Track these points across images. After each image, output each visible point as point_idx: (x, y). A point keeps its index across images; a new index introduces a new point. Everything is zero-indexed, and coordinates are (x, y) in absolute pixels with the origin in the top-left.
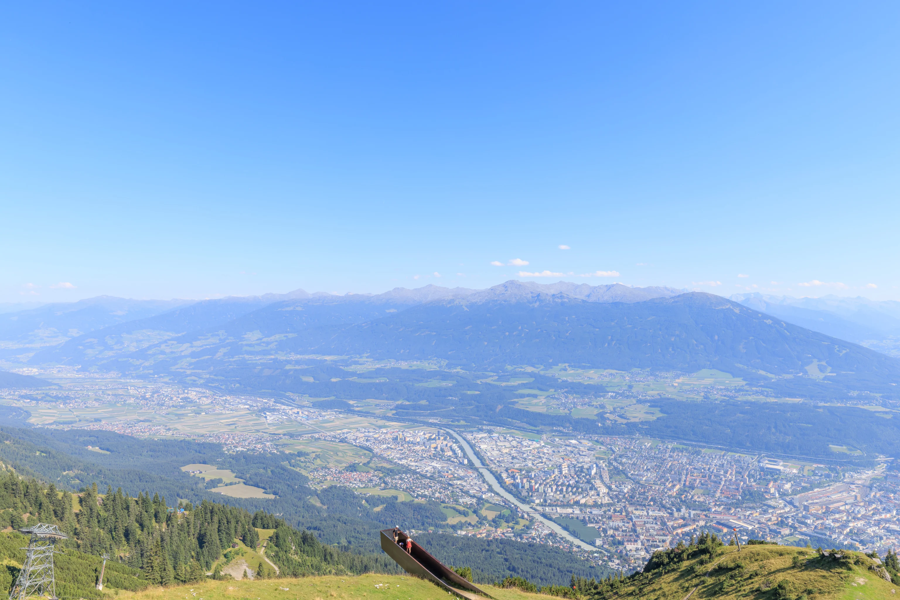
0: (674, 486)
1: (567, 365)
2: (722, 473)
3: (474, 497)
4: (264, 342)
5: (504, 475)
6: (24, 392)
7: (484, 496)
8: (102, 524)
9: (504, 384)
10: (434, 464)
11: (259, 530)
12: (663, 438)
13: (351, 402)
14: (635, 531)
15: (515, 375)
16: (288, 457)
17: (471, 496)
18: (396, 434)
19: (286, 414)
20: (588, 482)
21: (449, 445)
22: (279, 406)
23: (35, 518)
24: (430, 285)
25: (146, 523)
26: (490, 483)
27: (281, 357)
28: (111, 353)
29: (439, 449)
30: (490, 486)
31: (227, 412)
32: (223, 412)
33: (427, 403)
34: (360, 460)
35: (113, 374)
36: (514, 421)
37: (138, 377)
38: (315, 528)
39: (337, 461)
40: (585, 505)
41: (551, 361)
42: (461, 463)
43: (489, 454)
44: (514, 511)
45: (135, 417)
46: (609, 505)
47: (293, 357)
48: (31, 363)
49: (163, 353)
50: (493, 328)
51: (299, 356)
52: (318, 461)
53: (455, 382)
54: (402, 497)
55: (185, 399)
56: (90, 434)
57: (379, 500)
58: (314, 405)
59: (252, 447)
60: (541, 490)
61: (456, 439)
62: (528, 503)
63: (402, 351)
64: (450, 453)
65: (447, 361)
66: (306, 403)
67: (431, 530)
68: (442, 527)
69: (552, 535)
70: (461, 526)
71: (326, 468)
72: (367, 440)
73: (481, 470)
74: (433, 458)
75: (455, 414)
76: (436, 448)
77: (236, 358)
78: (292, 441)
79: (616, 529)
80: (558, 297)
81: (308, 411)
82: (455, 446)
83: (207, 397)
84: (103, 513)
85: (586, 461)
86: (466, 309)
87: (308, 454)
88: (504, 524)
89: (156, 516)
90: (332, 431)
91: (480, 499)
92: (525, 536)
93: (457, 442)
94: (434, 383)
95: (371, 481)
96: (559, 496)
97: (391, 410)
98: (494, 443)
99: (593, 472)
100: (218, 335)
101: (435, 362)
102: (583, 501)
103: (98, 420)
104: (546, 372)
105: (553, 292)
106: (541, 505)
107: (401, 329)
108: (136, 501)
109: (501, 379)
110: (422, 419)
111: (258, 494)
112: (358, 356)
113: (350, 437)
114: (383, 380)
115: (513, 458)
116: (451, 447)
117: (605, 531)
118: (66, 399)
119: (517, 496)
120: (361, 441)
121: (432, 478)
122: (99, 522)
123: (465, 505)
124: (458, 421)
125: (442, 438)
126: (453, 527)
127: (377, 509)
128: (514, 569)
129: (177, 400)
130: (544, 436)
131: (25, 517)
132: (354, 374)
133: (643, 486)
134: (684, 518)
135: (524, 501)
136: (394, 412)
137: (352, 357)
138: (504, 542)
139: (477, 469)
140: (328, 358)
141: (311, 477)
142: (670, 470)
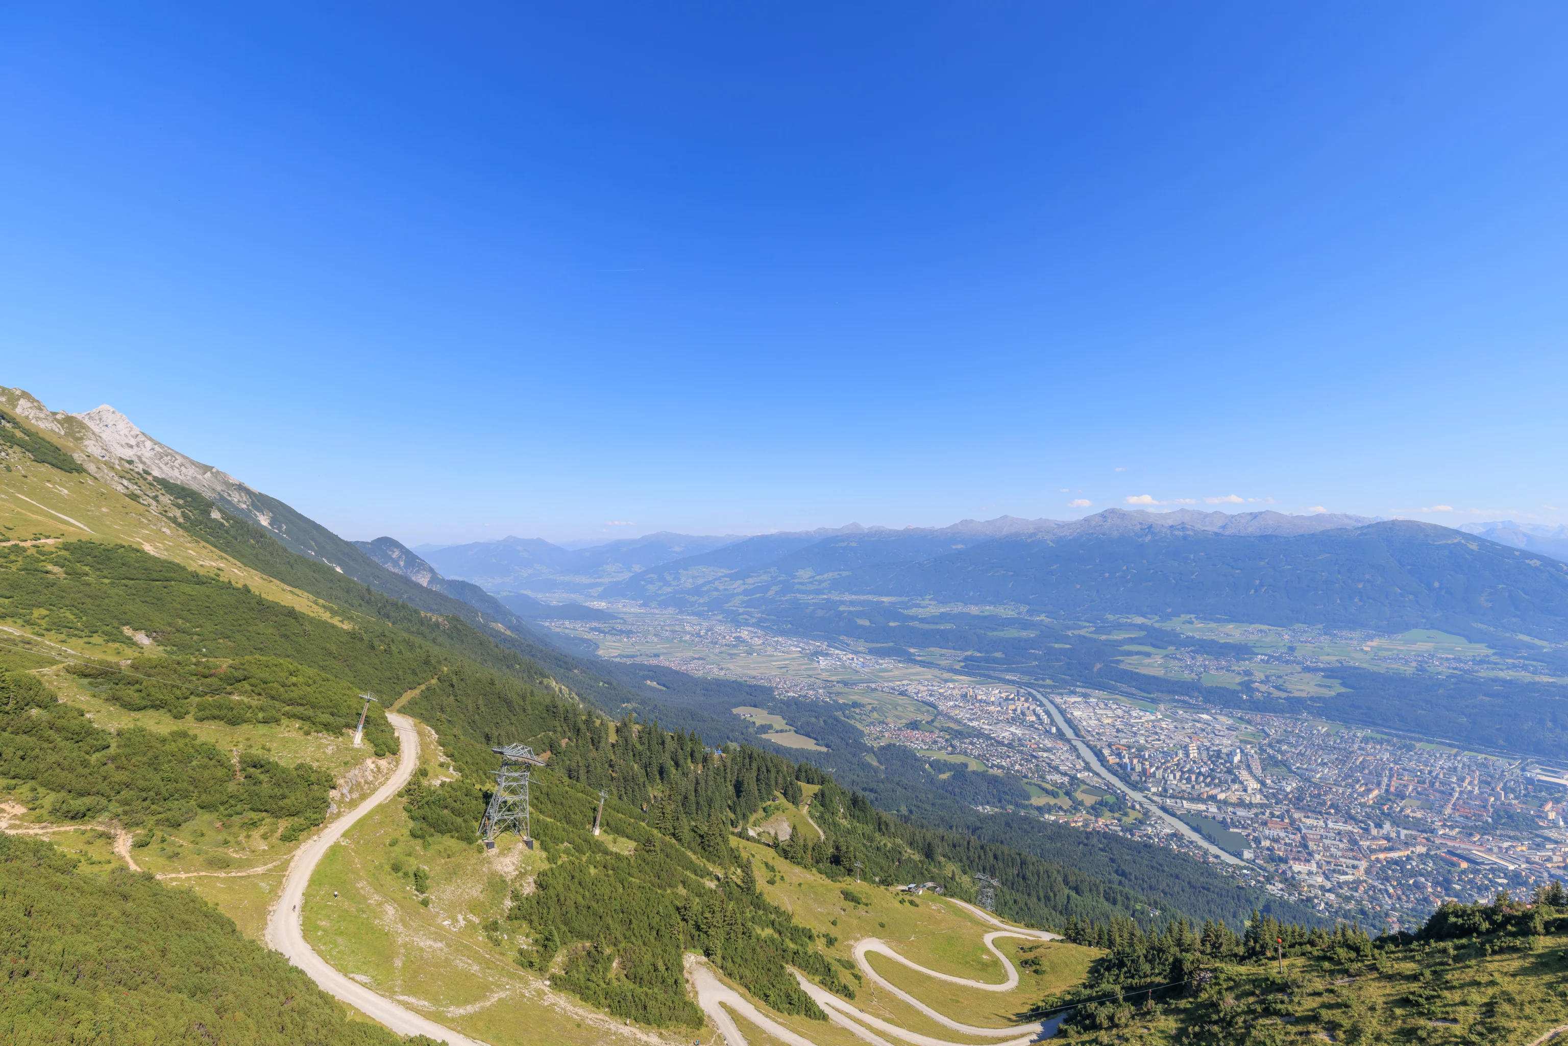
0: (1369, 791)
1: (1193, 616)
2: (1454, 779)
3: (1065, 774)
4: (816, 581)
5: (1106, 752)
6: (594, 624)
7: (1079, 775)
8: (637, 758)
9: (1103, 637)
10: (1013, 729)
11: (802, 784)
12: (1347, 722)
13: (912, 650)
14: (1306, 847)
15: (1119, 627)
16: (842, 707)
17: (1062, 774)
18: (965, 690)
19: (840, 660)
20: (1229, 772)
21: (1032, 707)
22: (832, 650)
23: (572, 744)
24: (1006, 516)
25: (681, 762)
26: (1087, 760)
27: (835, 597)
28: (669, 589)
29: (1019, 711)
30: (1087, 763)
31: (779, 654)
32: (775, 654)
33: (1003, 656)
34: (923, 717)
35: (671, 610)
36: (1119, 684)
37: (694, 614)
38: (871, 790)
39: (896, 716)
40: (1225, 802)
41: (1169, 610)
42: (1048, 732)
43: (1085, 723)
44: (1121, 800)
45: (690, 654)
46: (1262, 806)
47: (847, 597)
48: (600, 597)
49: (716, 590)
50: (1088, 567)
51: (853, 597)
52: (875, 715)
53: (1038, 633)
54: (974, 766)
55: (737, 638)
56: (650, 668)
57: (947, 766)
58: (871, 652)
59: (803, 693)
60: (1159, 774)
61: (1041, 702)
62: (1141, 790)
63: (971, 594)
64: (1033, 718)
65: (1028, 607)
66: (861, 649)
67: (1010, 808)
68: (1025, 807)
69: (1176, 836)
70: (1049, 809)
71: (883, 723)
72: (931, 695)
73: (1074, 742)
74: (1012, 721)
75: (1038, 671)
76: (1015, 710)
77: (788, 597)
78: (846, 690)
79: (1276, 840)
80: (1179, 530)
81: (864, 658)
82: (1039, 710)
83: (758, 637)
84: (638, 745)
85: (1225, 743)
86: (1051, 544)
87: (863, 706)
88: (1108, 814)
89: (692, 755)
90: (890, 681)
91: (1073, 778)
92: (1137, 833)
93: (1041, 705)
94: (1012, 633)
95: (935, 742)
96: (1185, 786)
97: (959, 661)
98: (1091, 710)
99: (1237, 759)
100: (770, 573)
101: (1012, 607)
102: (1222, 796)
103: (657, 655)
104: (1163, 624)
105: (1170, 522)
106: (1160, 795)
107: (970, 569)
108: (672, 737)
109: (1099, 630)
110: (997, 674)
111: (810, 745)
112: (919, 598)
113: (911, 689)
114: (948, 626)
115: (1118, 731)
116: (1034, 711)
117: (1257, 840)
118: (629, 633)
119: (1125, 779)
120: (924, 695)
121: (1010, 746)
122: (634, 755)
123: (1054, 784)
124: (1043, 679)
125: (1023, 699)
126: (1039, 809)
127: (944, 776)
128: (1123, 874)
129: (730, 639)
130: (1162, 707)
131: (564, 742)
132: (914, 618)
133: (1316, 786)
134: (1388, 839)
135: (1134, 786)
136: (963, 664)
137: (912, 599)
138: (1108, 837)
139: (1068, 741)
140: (886, 599)
141: (866, 731)
142: (1362, 767)
